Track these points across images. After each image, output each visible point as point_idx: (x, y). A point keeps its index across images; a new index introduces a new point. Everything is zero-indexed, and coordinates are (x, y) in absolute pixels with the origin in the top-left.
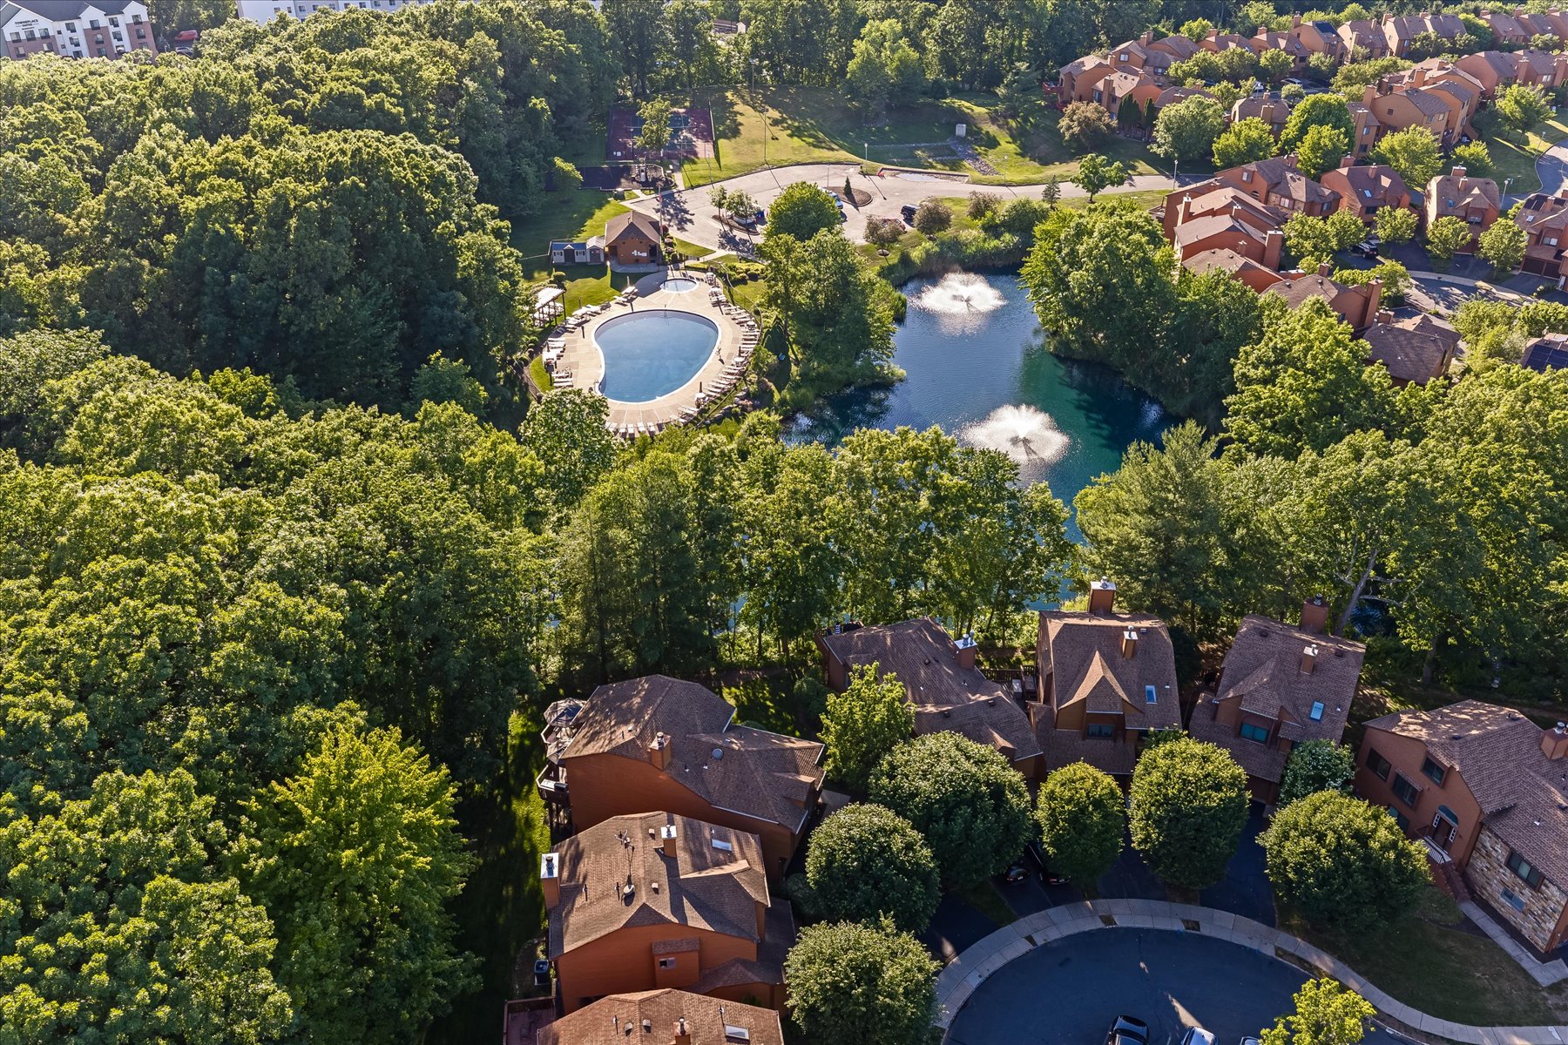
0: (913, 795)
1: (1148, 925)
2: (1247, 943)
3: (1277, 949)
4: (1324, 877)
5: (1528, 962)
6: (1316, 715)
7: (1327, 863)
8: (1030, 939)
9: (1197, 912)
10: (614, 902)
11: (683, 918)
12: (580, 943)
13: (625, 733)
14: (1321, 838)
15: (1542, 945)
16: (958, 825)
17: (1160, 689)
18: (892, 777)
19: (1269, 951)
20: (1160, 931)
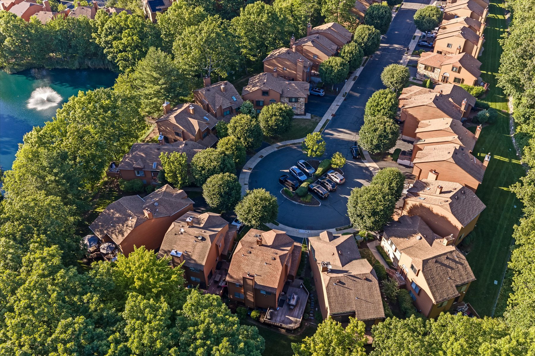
0: (215, 168)
1: (256, 164)
2: (272, 152)
3: (277, 148)
4: (282, 122)
5: (304, 117)
6: (235, 100)
7: (281, 118)
8: (245, 184)
9: (259, 154)
10: (200, 245)
11: (217, 231)
12: (205, 259)
13: (132, 222)
14: (275, 115)
15: (303, 113)
16: (229, 165)
17: (207, 116)
18: (204, 170)
19: (276, 149)
20: (259, 163)
